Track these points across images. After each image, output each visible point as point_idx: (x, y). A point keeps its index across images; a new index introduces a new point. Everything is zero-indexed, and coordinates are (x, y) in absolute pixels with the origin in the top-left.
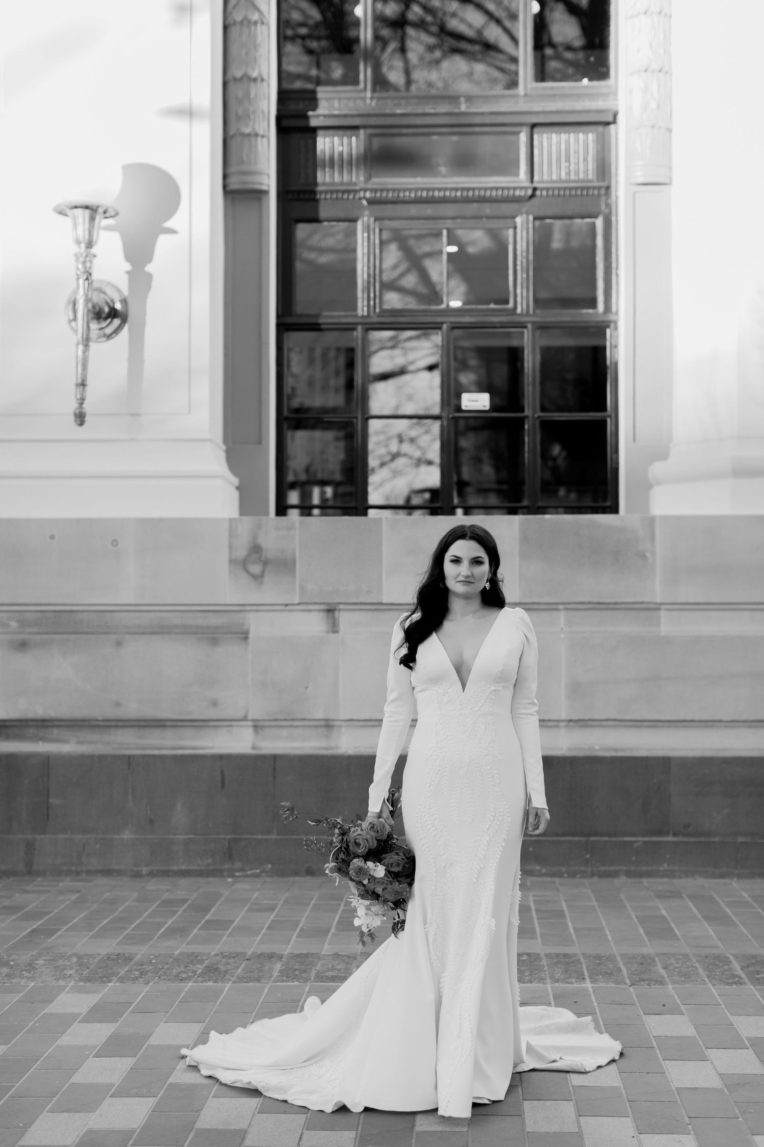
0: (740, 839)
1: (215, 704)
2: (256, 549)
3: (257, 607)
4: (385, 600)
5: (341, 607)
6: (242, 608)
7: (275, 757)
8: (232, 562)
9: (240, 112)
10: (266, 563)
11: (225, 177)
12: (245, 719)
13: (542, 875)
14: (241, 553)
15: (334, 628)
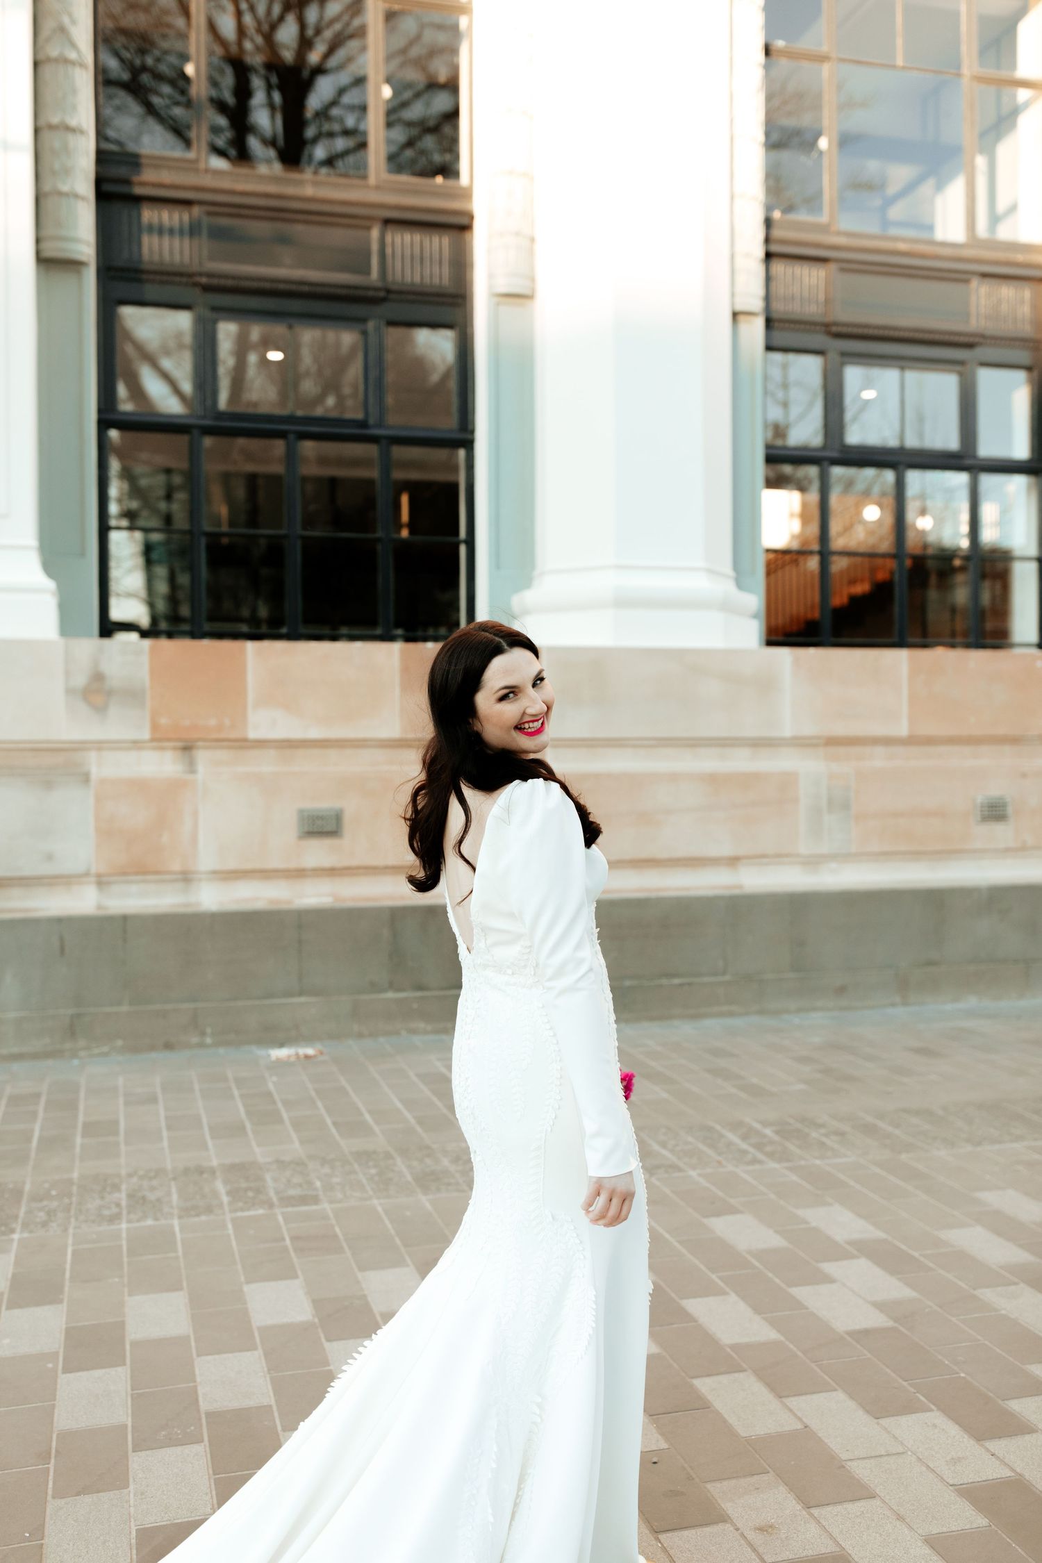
0: (627, 983)
1: (50, 857)
2: (98, 676)
3: (100, 746)
4: (252, 735)
5: (200, 744)
6: (81, 746)
7: (125, 918)
8: (70, 691)
9: (57, 166)
10: (110, 693)
11: (38, 241)
12: (87, 874)
13: (426, 1032)
14: (80, 680)
15: (191, 767)
